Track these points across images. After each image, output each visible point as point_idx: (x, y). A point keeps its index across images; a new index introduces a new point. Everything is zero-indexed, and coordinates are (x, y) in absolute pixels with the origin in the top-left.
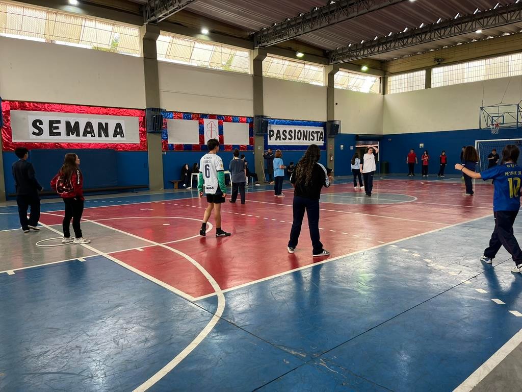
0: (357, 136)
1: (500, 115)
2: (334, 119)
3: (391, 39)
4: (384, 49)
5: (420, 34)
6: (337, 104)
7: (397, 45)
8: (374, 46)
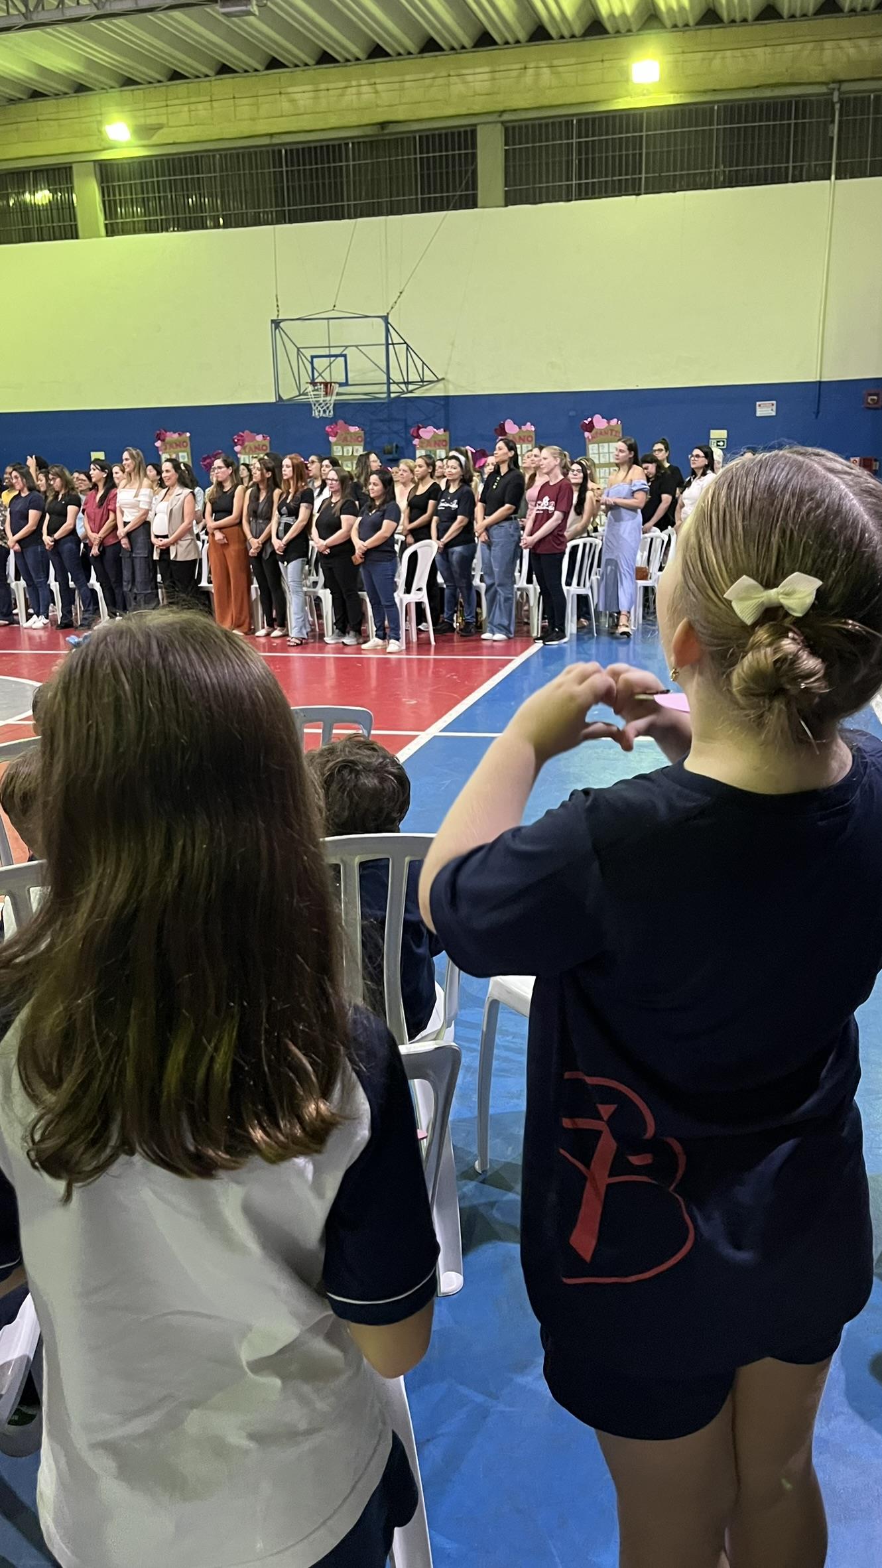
1: (334, 351)
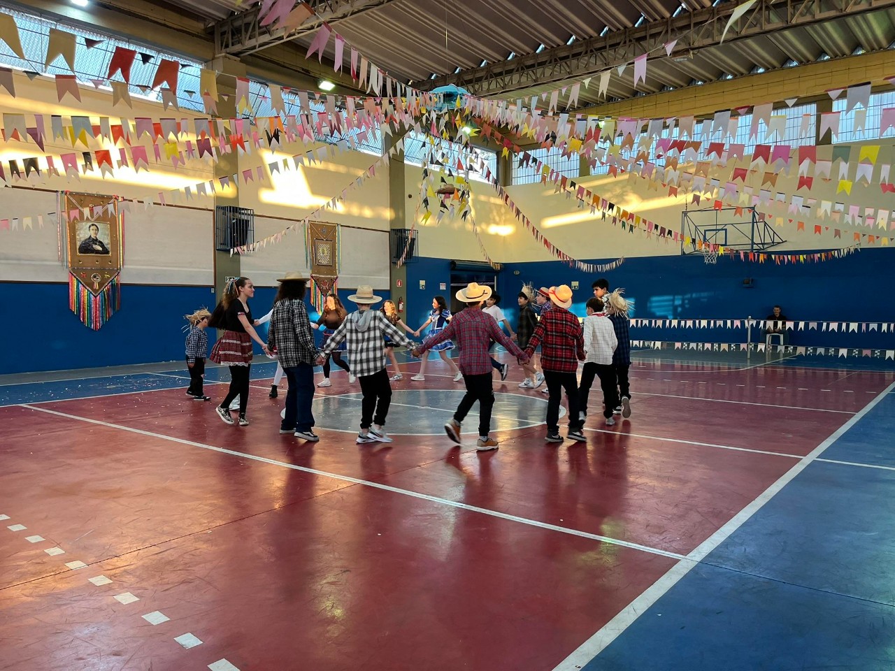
0: (453, 263)
1: (719, 227)
2: (404, 225)
3: (512, 67)
4: (498, 86)
5: (567, 57)
6: (410, 196)
7: (524, 79)
8: (479, 80)
